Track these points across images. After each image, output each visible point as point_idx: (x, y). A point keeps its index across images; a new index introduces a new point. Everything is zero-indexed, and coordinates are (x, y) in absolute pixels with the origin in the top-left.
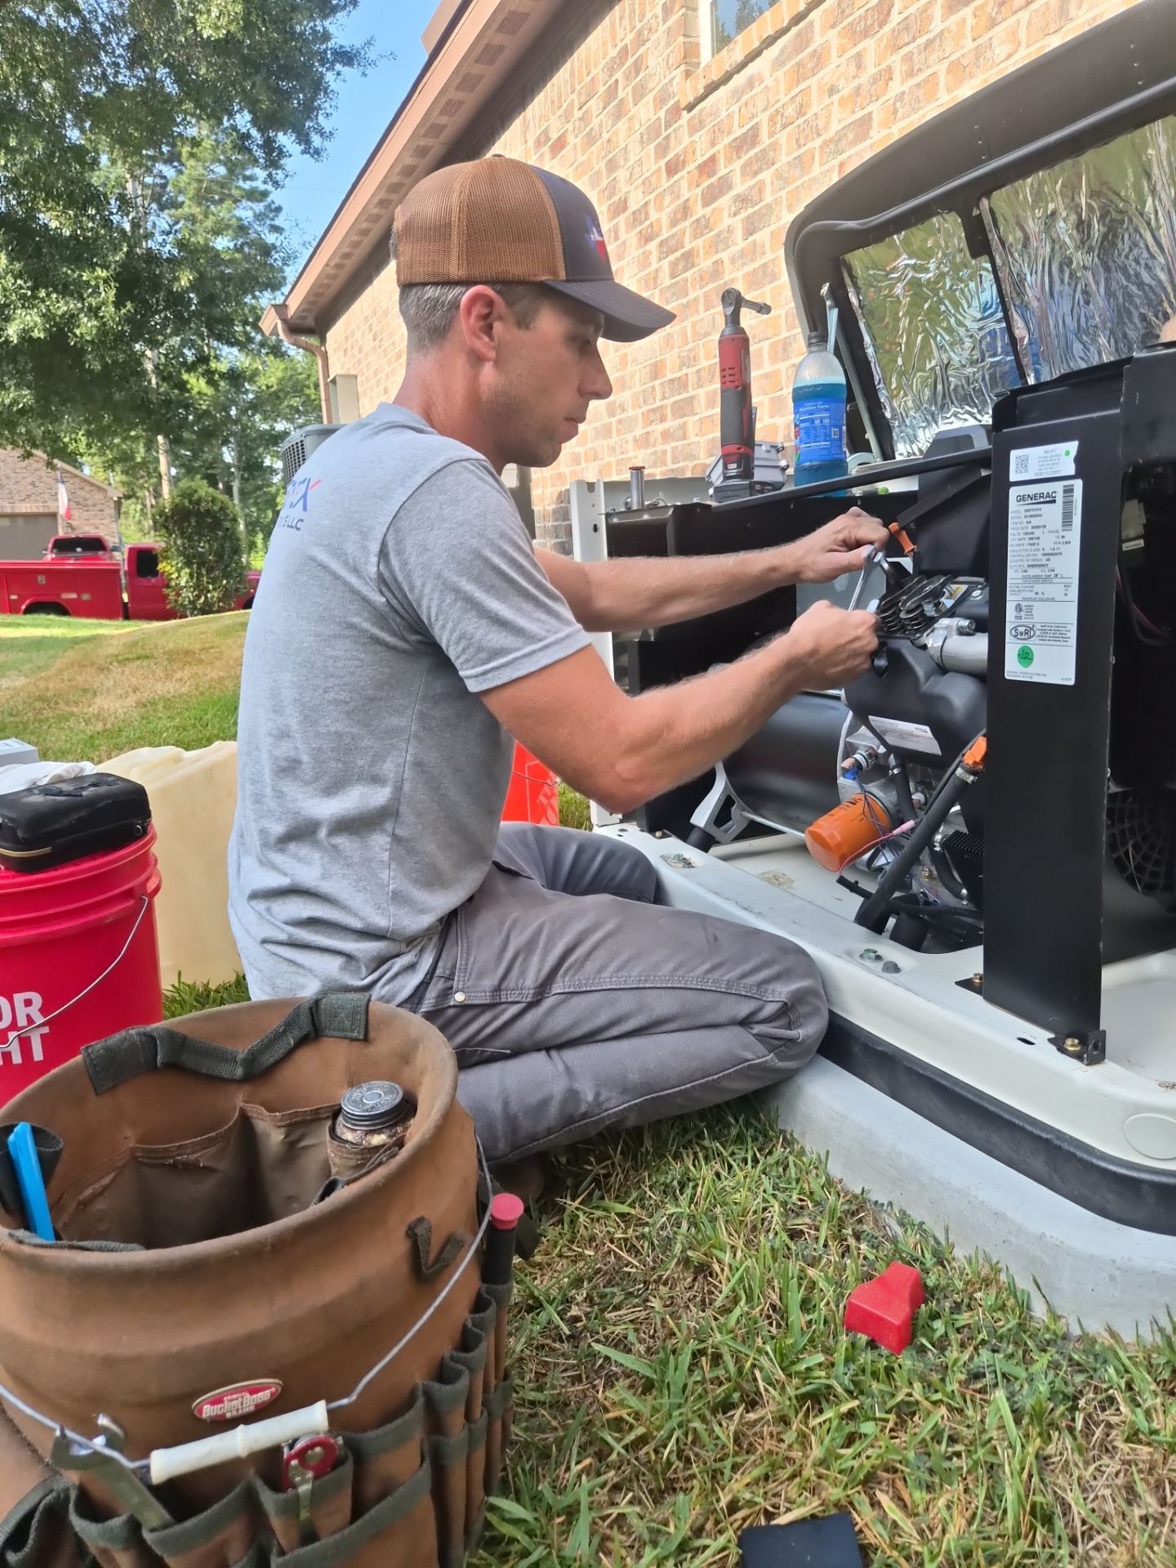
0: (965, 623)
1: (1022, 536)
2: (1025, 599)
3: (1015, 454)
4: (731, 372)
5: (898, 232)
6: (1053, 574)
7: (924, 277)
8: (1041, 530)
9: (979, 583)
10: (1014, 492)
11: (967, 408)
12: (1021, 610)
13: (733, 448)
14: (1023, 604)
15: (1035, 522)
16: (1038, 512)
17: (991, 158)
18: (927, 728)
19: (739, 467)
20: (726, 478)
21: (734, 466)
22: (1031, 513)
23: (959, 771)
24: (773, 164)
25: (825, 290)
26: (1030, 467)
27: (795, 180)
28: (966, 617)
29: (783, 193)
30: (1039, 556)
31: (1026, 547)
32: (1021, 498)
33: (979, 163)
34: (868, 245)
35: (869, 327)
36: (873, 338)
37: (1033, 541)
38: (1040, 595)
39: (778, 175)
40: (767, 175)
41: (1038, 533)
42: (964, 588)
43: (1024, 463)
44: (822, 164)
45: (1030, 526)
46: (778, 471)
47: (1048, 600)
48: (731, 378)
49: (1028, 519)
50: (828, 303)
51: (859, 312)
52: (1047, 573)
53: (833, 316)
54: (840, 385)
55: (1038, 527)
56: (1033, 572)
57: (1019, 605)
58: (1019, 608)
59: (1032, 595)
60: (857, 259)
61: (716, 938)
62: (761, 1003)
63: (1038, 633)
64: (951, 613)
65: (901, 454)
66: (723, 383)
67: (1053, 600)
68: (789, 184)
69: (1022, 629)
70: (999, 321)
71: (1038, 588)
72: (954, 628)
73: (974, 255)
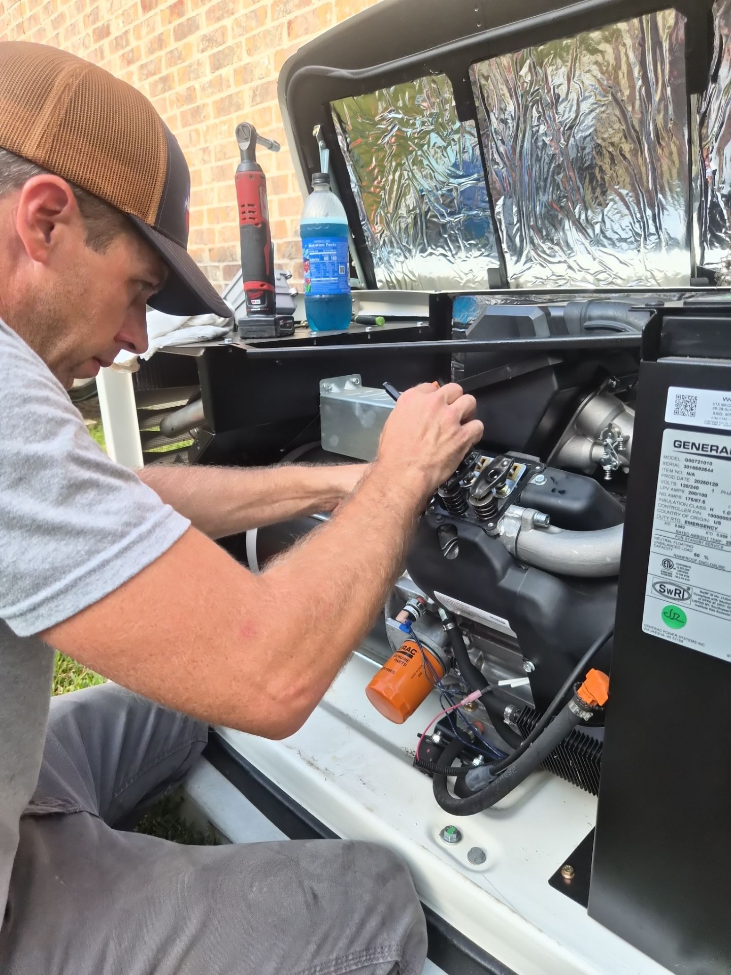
0: (542, 517)
1: (679, 487)
2: (676, 556)
3: (673, 392)
4: (251, 208)
5: (388, 86)
6: (724, 541)
7: (409, 131)
8: (710, 487)
9: (536, 464)
10: (669, 436)
11: (441, 250)
12: (671, 566)
13: (256, 284)
14: (675, 561)
15: (700, 475)
16: (707, 466)
17: (486, 27)
18: (506, 622)
19: (263, 303)
20: (250, 313)
21: (258, 301)
22: (696, 465)
23: (573, 707)
24: (233, 14)
25: (317, 130)
26: (697, 410)
27: (252, 29)
29: (243, 39)
30: (705, 514)
31: (683, 500)
32: (678, 444)
33: (471, 30)
34: (358, 94)
35: (355, 170)
36: (359, 179)
37: (695, 495)
38: (702, 558)
39: (237, 23)
40: (228, 22)
41: (703, 489)
42: (522, 468)
43: (689, 406)
44: (273, 20)
45: (692, 479)
46: (288, 298)
47: (714, 566)
48: (251, 215)
49: (691, 471)
50: (320, 144)
51: (346, 156)
52: (715, 536)
53: (325, 156)
55: (705, 483)
56: (690, 530)
57: (669, 561)
58: (667, 563)
59: (691, 555)
60: (344, 107)
63: (694, 597)
64: (516, 500)
65: (380, 281)
66: (243, 219)
67: (722, 568)
68: (247, 32)
69: (673, 588)
70: (477, 180)
71: (697, 549)
72: (530, 522)
73: (462, 119)
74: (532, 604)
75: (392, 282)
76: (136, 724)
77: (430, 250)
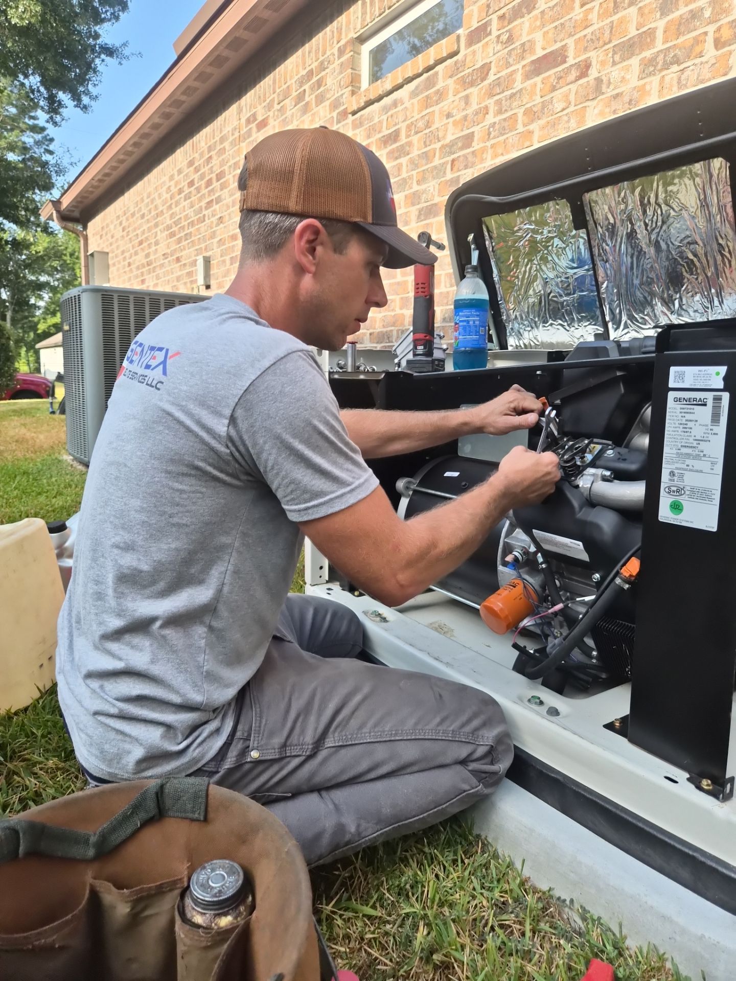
0: (608, 473)
1: (677, 425)
2: (677, 468)
3: (673, 369)
4: (423, 286)
5: (525, 207)
6: (702, 454)
7: (539, 237)
8: (693, 423)
9: (609, 445)
10: (671, 395)
11: (560, 322)
12: (674, 475)
13: (421, 336)
14: (676, 471)
15: (688, 417)
16: (692, 411)
17: (595, 169)
18: (581, 543)
19: (425, 348)
20: (415, 355)
21: (422, 347)
22: (685, 411)
23: (618, 581)
24: (408, 154)
25: (471, 237)
26: (685, 379)
27: (422, 166)
28: (607, 469)
29: (414, 173)
30: (691, 440)
31: (680, 433)
32: (677, 400)
33: (586, 172)
34: (504, 213)
35: (497, 265)
36: (500, 271)
37: (686, 429)
38: (691, 467)
39: (412, 161)
40: (404, 160)
41: (690, 424)
42: (599, 447)
43: (681, 376)
44: (440, 158)
45: (684, 419)
46: (441, 351)
47: (697, 471)
48: (423, 290)
49: (683, 415)
50: (473, 246)
51: (491, 254)
52: (697, 453)
53: (475, 255)
54: (483, 301)
55: (691, 421)
56: (684, 450)
57: (672, 472)
58: (672, 474)
59: (684, 466)
60: (492, 222)
61: (440, 696)
62: (475, 746)
63: (687, 493)
64: (593, 464)
65: (512, 346)
66: (416, 293)
67: (701, 471)
68: (418, 168)
69: (675, 489)
70: (588, 270)
71: (688, 462)
72: (600, 476)
73: (577, 228)
74: (597, 527)
75: (520, 346)
76: (319, 618)
77: (550, 322)
